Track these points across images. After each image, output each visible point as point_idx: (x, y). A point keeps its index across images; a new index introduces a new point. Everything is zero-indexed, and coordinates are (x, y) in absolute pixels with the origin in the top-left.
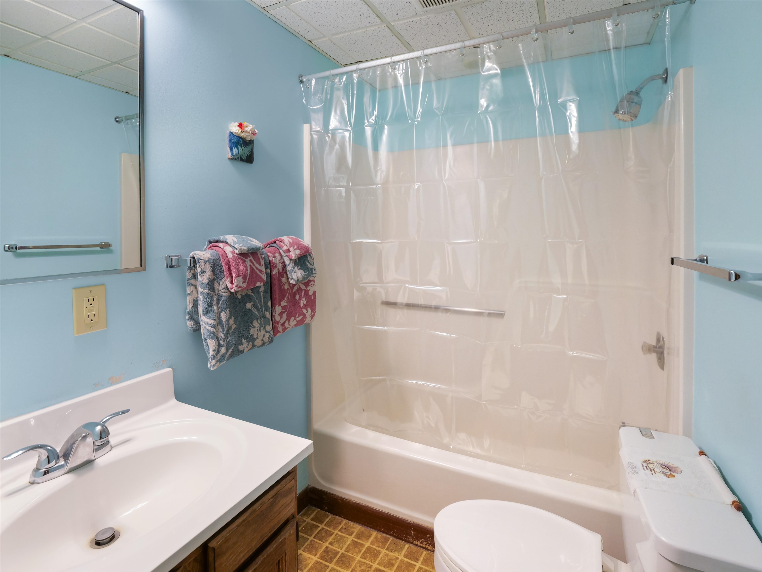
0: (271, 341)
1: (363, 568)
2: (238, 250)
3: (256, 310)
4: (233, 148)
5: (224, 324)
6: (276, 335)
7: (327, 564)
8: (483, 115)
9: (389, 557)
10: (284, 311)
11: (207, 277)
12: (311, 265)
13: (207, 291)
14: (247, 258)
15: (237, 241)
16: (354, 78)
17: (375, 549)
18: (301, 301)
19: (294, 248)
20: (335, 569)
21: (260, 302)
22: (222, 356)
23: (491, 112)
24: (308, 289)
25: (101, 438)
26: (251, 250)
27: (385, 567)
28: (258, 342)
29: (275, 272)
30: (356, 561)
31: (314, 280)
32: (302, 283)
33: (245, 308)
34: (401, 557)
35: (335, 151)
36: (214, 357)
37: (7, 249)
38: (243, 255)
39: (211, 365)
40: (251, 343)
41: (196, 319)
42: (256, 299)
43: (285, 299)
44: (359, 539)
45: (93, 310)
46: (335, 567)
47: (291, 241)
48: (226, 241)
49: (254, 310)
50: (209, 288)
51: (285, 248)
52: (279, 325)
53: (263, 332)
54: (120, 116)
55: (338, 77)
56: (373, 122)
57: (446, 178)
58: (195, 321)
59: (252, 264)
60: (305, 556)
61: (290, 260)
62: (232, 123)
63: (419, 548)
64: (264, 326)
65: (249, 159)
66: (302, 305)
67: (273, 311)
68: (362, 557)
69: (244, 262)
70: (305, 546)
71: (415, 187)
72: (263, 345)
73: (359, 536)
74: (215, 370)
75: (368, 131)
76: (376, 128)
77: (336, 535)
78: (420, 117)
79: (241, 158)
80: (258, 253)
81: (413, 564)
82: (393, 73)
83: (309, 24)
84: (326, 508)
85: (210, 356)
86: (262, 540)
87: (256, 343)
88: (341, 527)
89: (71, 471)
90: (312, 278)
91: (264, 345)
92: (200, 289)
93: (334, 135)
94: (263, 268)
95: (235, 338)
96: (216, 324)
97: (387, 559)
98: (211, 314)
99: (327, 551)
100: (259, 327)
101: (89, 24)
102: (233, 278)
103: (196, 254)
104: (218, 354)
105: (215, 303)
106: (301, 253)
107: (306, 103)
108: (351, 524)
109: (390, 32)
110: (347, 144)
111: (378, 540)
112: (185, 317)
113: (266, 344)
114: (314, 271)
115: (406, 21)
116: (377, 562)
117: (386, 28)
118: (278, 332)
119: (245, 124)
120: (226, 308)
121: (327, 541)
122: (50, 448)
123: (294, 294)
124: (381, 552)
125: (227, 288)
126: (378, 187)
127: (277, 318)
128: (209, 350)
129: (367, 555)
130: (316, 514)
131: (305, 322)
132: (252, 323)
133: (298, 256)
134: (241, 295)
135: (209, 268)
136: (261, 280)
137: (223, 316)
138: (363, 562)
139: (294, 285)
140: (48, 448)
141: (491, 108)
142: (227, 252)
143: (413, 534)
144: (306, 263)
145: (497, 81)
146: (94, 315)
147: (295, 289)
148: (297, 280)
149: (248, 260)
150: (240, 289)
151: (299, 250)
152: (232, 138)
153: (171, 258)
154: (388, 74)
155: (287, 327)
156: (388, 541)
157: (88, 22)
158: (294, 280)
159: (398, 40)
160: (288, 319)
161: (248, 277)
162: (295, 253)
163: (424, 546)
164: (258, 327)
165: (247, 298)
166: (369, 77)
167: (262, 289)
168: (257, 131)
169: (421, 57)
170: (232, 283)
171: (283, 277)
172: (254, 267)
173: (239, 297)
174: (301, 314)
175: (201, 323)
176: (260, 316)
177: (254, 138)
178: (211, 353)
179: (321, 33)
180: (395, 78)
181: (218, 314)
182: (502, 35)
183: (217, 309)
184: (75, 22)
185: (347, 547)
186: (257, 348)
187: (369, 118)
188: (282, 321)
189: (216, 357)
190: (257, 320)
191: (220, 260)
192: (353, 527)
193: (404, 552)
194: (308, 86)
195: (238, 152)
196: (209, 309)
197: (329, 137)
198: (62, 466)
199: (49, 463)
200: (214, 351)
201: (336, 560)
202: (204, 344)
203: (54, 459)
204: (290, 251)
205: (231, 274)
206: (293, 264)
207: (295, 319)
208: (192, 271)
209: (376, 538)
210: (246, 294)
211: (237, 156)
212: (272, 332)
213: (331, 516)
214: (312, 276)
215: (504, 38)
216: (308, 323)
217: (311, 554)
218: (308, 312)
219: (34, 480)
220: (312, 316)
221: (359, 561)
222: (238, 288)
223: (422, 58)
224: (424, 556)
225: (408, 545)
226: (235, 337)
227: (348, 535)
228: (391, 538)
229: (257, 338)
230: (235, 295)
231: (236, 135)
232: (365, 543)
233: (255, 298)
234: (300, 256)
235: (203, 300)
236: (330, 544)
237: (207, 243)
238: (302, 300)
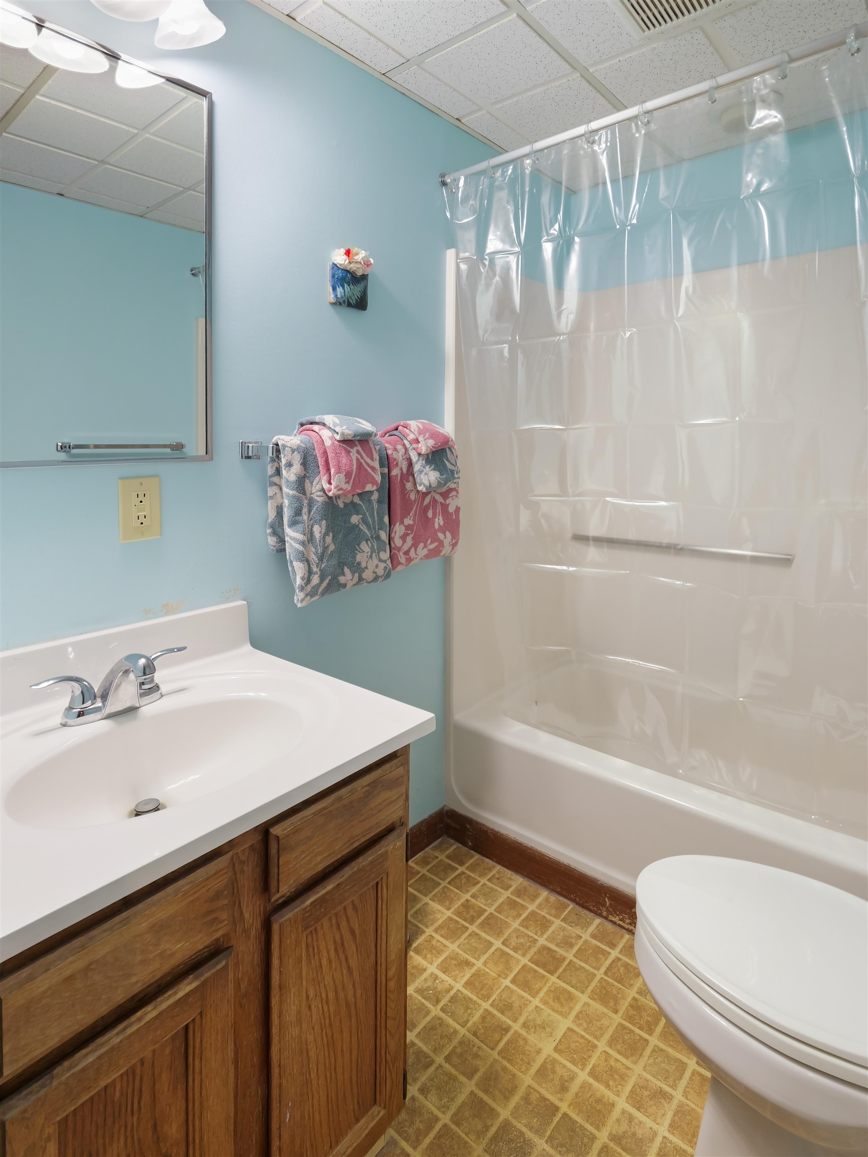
0: (387, 576)
1: (522, 940)
2: (339, 434)
3: (365, 527)
4: (336, 287)
5: (318, 542)
6: (396, 568)
7: (467, 925)
8: (750, 200)
9: (565, 932)
10: (409, 532)
11: (295, 472)
12: (452, 464)
13: (295, 492)
14: (352, 447)
15: (338, 422)
16: (526, 166)
17: (544, 917)
18: (436, 520)
19: (424, 436)
20: (478, 934)
21: (372, 516)
22: (313, 588)
23: (767, 192)
24: (447, 502)
25: (145, 674)
26: (358, 436)
27: (558, 946)
28: (368, 575)
29: (395, 472)
30: (512, 929)
31: (457, 490)
32: (438, 493)
33: (350, 522)
34: (586, 936)
35: (493, 286)
36: (302, 589)
37: (59, 448)
38: (347, 442)
39: (298, 599)
40: (357, 574)
41: (281, 534)
42: (366, 511)
43: (411, 515)
44: (519, 897)
45: (143, 510)
46: (478, 931)
47: (421, 427)
48: (323, 422)
49: (362, 526)
50: (297, 488)
51: (412, 437)
52: (401, 553)
53: (375, 561)
54: (197, 267)
55: (501, 169)
56: (556, 233)
57: (680, 314)
58: (280, 537)
59: (359, 457)
60: (433, 907)
61: (419, 454)
62: (336, 250)
63: (618, 929)
64: (377, 551)
65: (361, 304)
66: (437, 526)
67: (392, 532)
68: (521, 925)
69: (348, 452)
70: (433, 893)
71: (625, 335)
72: (376, 579)
73: (519, 893)
74: (303, 607)
75: (548, 249)
76: (561, 242)
77: (482, 885)
78: (636, 217)
79: (349, 302)
80: (370, 442)
81: (606, 950)
82: (590, 150)
83: (454, 90)
84: (470, 844)
85: (297, 586)
86: (352, 844)
87: (364, 575)
88: (492, 875)
89: (110, 716)
90: (453, 486)
91: (377, 581)
92: (285, 490)
93: (492, 262)
94: (376, 465)
95: (333, 564)
96: (307, 541)
97: (561, 935)
98: (300, 527)
99: (466, 905)
100: (370, 553)
101: (153, 134)
102: (332, 475)
103: (280, 439)
104: (309, 584)
105: (305, 510)
106: (436, 445)
107: (451, 217)
108: (508, 873)
109: (587, 84)
110: (513, 274)
111: (550, 905)
112: (266, 531)
113: (380, 580)
114: (457, 474)
115: (613, 62)
116: (545, 936)
117: (580, 78)
118: (399, 563)
119: (354, 250)
120: (322, 519)
121: (468, 891)
122: (86, 684)
123: (425, 510)
124: (553, 923)
125: (323, 490)
126: (562, 338)
127: (398, 542)
128: (296, 578)
129: (530, 922)
130: (454, 850)
131: (442, 554)
132: (359, 545)
133: (431, 449)
134: (344, 502)
135: (298, 460)
136: (374, 482)
137: (317, 530)
138: (523, 933)
139: (425, 495)
140: (84, 683)
141: (765, 187)
142: (323, 438)
143: (608, 904)
144: (444, 461)
145: (778, 140)
146: (145, 516)
147: (427, 500)
148: (428, 486)
149: (354, 451)
150: (341, 492)
151: (432, 440)
152: (336, 273)
153: (247, 445)
154: (582, 152)
155: (412, 558)
156: (567, 908)
157: (151, 131)
158: (424, 485)
159: (601, 97)
160: (415, 545)
161: (353, 476)
162: (425, 446)
163: (627, 926)
164: (368, 552)
165: (353, 507)
166: (549, 162)
167: (375, 496)
168: (372, 261)
169: (638, 116)
170: (330, 483)
171: (409, 481)
172: (362, 461)
173: (341, 506)
174: (435, 539)
175: (287, 539)
176: (372, 537)
177: (368, 271)
178: (299, 581)
179: (474, 103)
180: (594, 156)
181: (310, 527)
182: (787, 54)
183: (308, 519)
184: (136, 135)
185: (499, 906)
186: (367, 584)
187: (548, 227)
188: (405, 547)
189: (305, 588)
190: (367, 541)
191: (314, 449)
192: (510, 879)
193: (591, 929)
194: (454, 190)
195: (345, 292)
196: (296, 518)
197: (484, 265)
198: (98, 710)
199: (83, 703)
200: (303, 579)
201: (480, 921)
202: (290, 569)
203: (90, 699)
204: (419, 442)
205: (328, 470)
206: (424, 462)
207: (425, 546)
208: (276, 464)
209: (547, 900)
210: (351, 501)
211: (343, 300)
212: (389, 562)
213: (477, 856)
214: (453, 482)
215: (792, 60)
216: (446, 555)
217: (442, 906)
218: (446, 538)
219: (66, 722)
220: (454, 545)
221: (516, 930)
222: (338, 490)
223: (641, 117)
224: (626, 941)
225: (600, 920)
226: (334, 562)
227: (502, 888)
228: (572, 905)
229: (366, 568)
230: (335, 502)
231: (342, 268)
232: (527, 905)
233: (364, 509)
234: (434, 450)
235: (289, 506)
236: (473, 896)
237: (297, 426)
238: (437, 518)
